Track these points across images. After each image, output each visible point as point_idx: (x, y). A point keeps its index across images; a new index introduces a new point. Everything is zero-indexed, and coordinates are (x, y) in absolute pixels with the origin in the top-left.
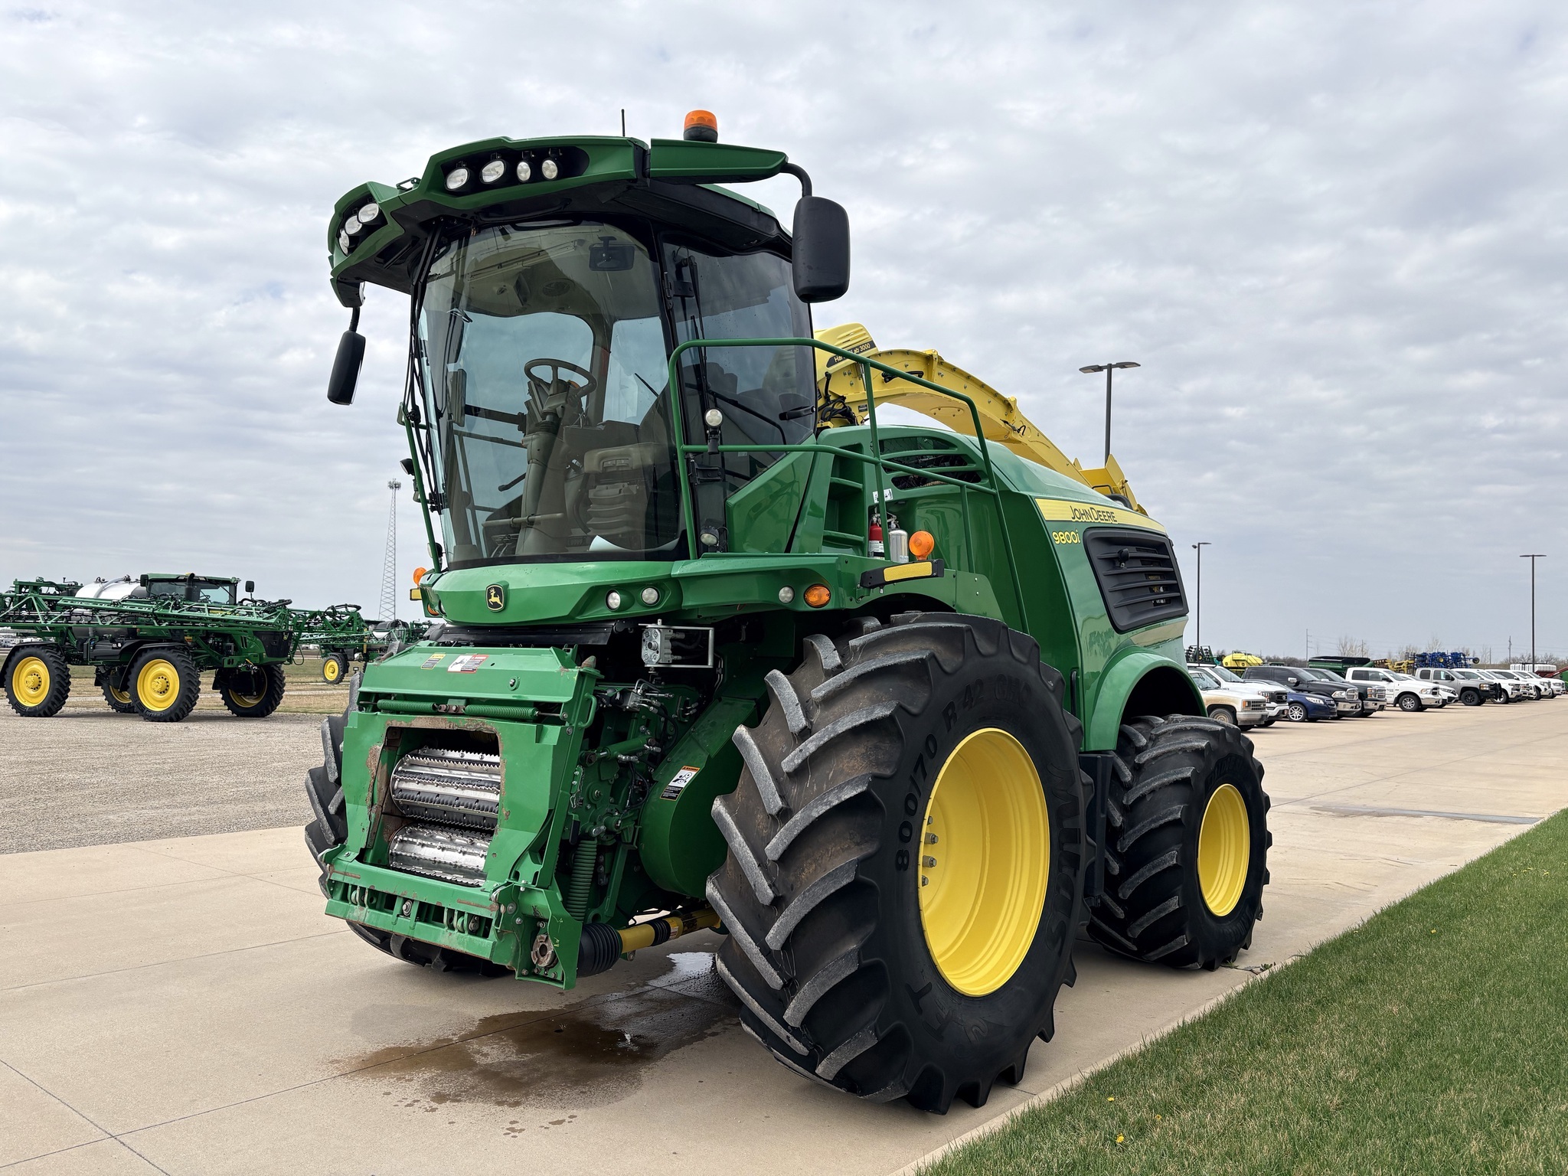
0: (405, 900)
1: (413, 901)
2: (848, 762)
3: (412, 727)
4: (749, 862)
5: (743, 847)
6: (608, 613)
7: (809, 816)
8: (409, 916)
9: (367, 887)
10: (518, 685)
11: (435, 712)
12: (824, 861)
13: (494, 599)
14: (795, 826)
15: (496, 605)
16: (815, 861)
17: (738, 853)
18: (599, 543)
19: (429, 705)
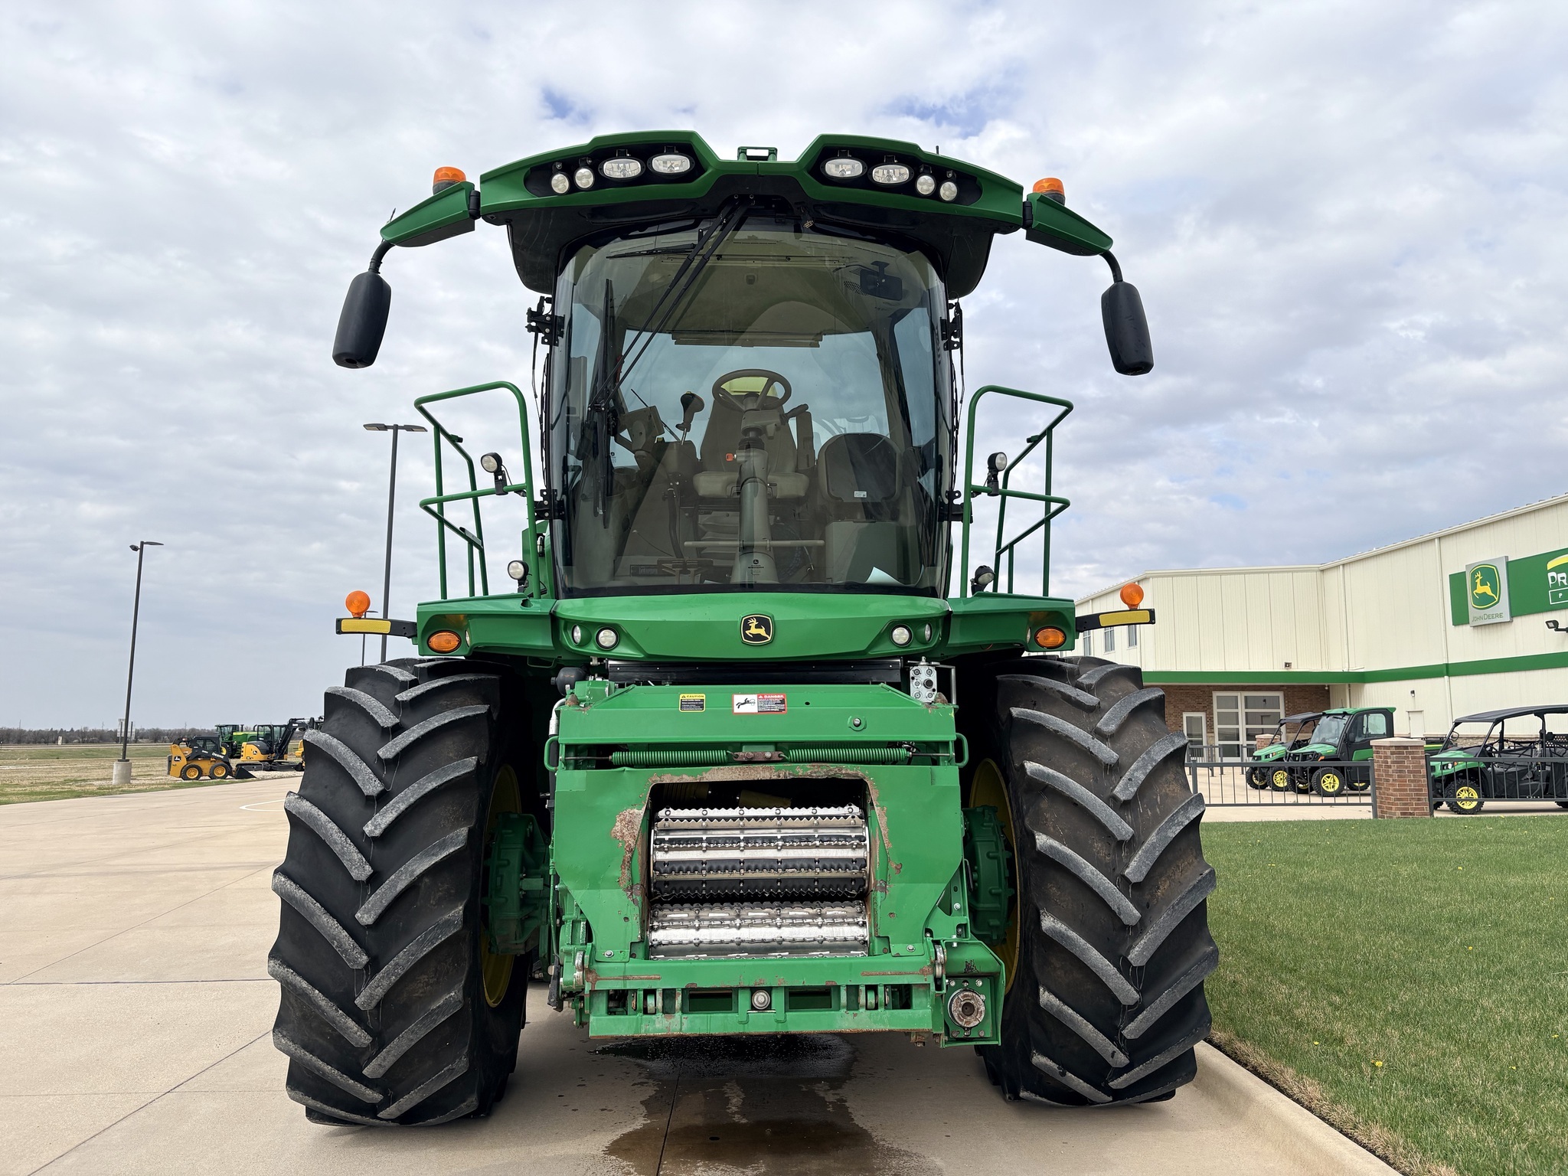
0: (754, 990)
1: (769, 990)
2: (1168, 787)
3: (705, 780)
4: (1108, 888)
5: (1098, 875)
6: (894, 650)
7: (1166, 837)
8: (769, 1007)
9: (679, 985)
10: (866, 725)
11: (729, 762)
12: (1176, 876)
13: (754, 631)
14: (1154, 848)
15: (757, 637)
16: (1169, 877)
17: (1092, 882)
18: (877, 575)
19: (721, 754)
